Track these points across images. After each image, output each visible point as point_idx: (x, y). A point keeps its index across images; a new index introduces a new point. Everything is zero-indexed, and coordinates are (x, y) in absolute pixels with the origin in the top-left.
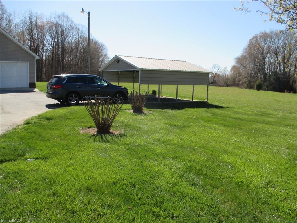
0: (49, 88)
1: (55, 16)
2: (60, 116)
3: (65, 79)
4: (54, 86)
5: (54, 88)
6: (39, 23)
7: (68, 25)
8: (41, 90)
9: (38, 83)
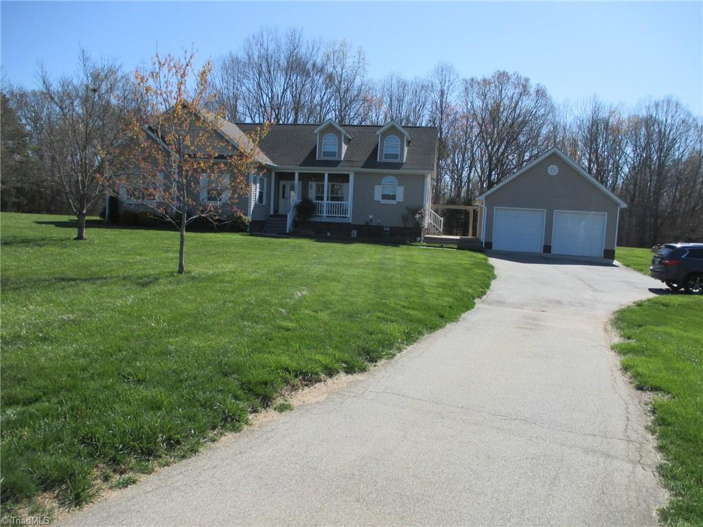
0: (657, 263)
1: (647, 105)
2: (679, 305)
3: (686, 252)
4: (667, 261)
5: (666, 264)
6: (613, 121)
7: (678, 120)
8: (627, 263)
9: (619, 251)
